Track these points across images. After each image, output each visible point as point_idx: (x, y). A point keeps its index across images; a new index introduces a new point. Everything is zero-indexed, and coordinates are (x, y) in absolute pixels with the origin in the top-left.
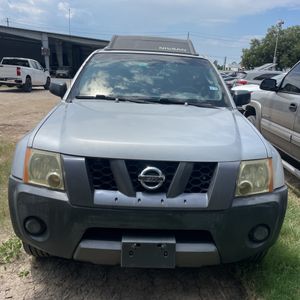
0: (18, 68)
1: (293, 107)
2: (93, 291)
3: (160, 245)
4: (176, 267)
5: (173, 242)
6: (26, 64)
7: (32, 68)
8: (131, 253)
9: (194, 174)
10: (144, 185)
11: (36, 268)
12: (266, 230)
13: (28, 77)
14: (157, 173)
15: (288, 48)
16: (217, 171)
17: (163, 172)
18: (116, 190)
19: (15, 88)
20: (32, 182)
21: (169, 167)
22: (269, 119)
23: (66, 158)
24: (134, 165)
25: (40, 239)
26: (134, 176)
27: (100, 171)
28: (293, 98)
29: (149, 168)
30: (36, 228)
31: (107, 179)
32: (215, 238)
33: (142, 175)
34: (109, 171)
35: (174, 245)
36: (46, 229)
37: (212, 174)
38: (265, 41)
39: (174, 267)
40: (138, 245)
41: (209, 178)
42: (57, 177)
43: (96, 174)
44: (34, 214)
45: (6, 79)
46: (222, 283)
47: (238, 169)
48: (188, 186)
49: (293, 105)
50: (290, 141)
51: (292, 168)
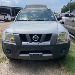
0: (5, 16)
1: (73, 21)
2: (24, 67)
3: (38, 54)
4: (43, 60)
5: (42, 53)
6: (6, 15)
7: (8, 16)
8: (32, 56)
9: (46, 37)
10: (34, 40)
11: (10, 62)
12: (65, 50)
13: (7, 18)
14: (37, 37)
15: (73, 7)
16: (52, 36)
17: (39, 37)
18: (27, 41)
19: (4, 21)
20: (7, 41)
21: (40, 35)
22: (67, 24)
23: (15, 34)
24: (31, 35)
25: (10, 54)
26: (31, 38)
27: (23, 37)
28: (73, 19)
29: (35, 36)
30: (9, 52)
31: (25, 39)
32: (52, 52)
33: (33, 37)
34: (25, 37)
35: (42, 54)
36: (11, 52)
37: (51, 37)
38: (67, 6)
39: (42, 59)
40: (33, 54)
41: (50, 38)
42: (13, 39)
43: (22, 38)
44: (8, 48)
45: (2, 19)
46: (55, 64)
47: (57, 35)
48: (45, 40)
49: (73, 20)
50: (73, 30)
51: (73, 36)
